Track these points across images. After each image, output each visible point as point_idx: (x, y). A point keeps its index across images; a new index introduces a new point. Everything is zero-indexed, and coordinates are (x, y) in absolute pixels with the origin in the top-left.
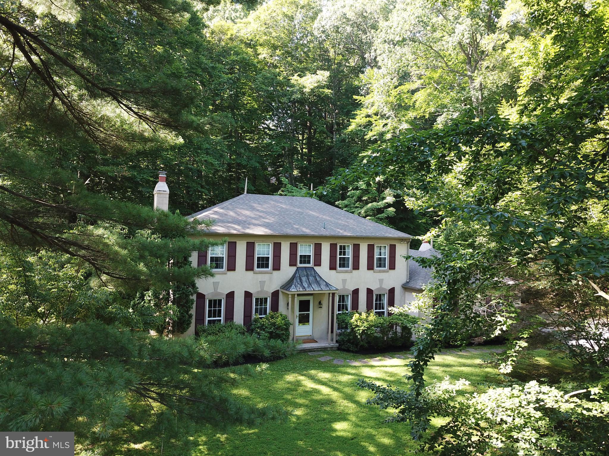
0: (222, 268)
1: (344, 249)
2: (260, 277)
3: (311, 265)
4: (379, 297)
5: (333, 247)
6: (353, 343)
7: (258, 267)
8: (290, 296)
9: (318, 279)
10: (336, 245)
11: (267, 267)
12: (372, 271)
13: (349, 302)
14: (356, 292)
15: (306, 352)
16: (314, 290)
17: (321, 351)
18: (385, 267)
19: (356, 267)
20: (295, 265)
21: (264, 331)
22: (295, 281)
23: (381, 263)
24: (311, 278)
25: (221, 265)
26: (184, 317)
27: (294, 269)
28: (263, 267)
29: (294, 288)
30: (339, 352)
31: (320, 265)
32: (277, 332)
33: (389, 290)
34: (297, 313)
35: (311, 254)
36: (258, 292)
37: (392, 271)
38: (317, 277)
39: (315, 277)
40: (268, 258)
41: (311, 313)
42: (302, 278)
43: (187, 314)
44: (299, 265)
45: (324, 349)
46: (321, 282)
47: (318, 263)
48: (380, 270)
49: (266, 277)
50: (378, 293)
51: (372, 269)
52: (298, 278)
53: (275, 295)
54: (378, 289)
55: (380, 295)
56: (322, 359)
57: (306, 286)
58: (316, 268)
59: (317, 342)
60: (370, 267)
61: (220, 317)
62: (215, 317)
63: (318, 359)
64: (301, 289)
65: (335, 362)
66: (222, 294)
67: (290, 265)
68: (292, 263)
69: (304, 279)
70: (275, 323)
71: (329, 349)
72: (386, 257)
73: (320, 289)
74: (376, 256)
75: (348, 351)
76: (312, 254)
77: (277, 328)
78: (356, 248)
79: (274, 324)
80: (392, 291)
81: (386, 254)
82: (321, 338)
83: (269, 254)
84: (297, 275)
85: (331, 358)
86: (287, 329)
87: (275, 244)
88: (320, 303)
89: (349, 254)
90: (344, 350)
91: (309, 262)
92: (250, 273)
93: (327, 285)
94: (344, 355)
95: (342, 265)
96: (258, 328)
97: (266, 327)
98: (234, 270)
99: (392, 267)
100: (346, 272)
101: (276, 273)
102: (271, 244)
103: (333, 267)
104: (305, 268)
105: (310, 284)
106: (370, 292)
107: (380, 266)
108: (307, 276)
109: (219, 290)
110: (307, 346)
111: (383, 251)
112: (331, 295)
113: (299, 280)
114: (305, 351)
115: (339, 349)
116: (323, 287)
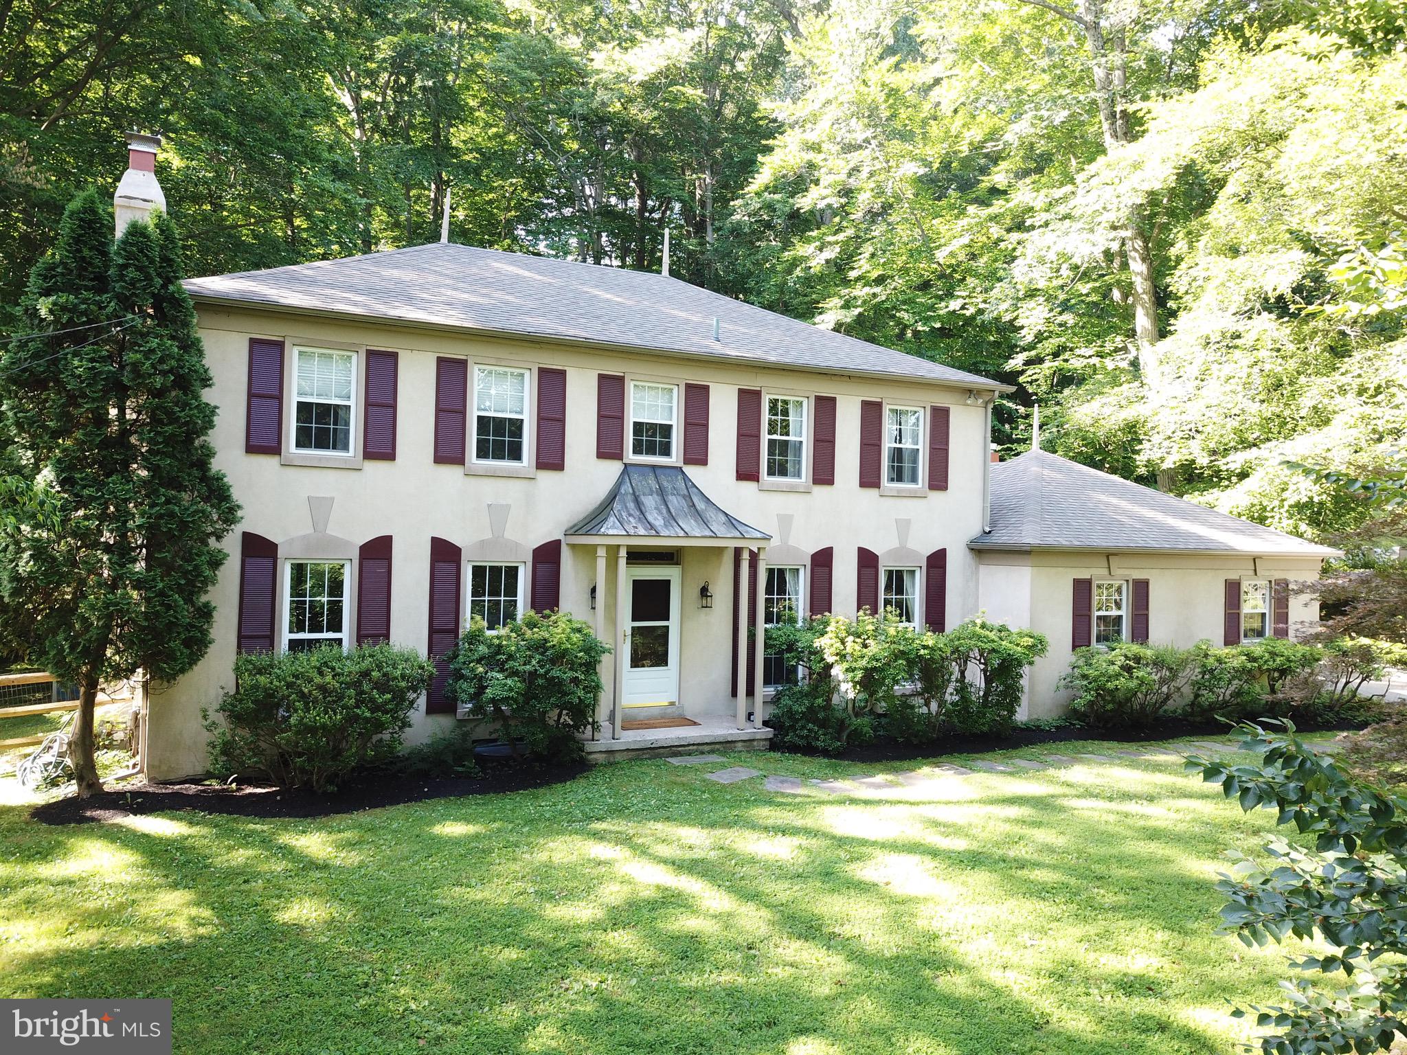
0: (345, 447)
1: (785, 412)
2: (490, 491)
3: (676, 457)
4: (897, 580)
5: (748, 401)
6: (823, 724)
7: (482, 453)
8: (601, 552)
9: (700, 505)
10: (757, 394)
11: (516, 454)
12: (873, 492)
13: (800, 594)
14: (823, 560)
15: (659, 756)
16: (687, 536)
17: (712, 752)
18: (914, 479)
19: (824, 474)
20: (618, 456)
21: (502, 670)
22: (617, 506)
23: (901, 467)
24: (675, 502)
25: (340, 436)
26: (169, 607)
27: (614, 468)
28: (499, 456)
29: (613, 527)
30: (778, 755)
31: (703, 462)
32: (555, 673)
33: (929, 558)
34: (626, 623)
35: (674, 422)
36: (482, 543)
37: (936, 496)
38: (696, 500)
39: (688, 497)
40: (517, 426)
41: (673, 623)
42: (643, 498)
43: (189, 600)
44: (630, 457)
45: (724, 747)
46: (710, 514)
47: (697, 453)
48: (899, 490)
49: (511, 492)
50: (895, 565)
51: (876, 485)
52: (630, 498)
53: (547, 556)
54: (892, 553)
55: (900, 574)
56: (723, 777)
57: (658, 522)
58: (692, 471)
59: (695, 724)
60: (869, 479)
61: (339, 630)
62: (315, 628)
63: (708, 776)
64: (642, 531)
65: (770, 786)
66: (346, 544)
67: (601, 455)
68: (608, 448)
69: (650, 502)
70: (546, 641)
71: (739, 746)
72: (920, 446)
73: (708, 533)
74: (888, 444)
75: (809, 750)
76: (676, 421)
77: (553, 661)
78: (825, 409)
79: (541, 646)
80: (937, 561)
81: (918, 440)
82: (709, 714)
83: (521, 412)
84: (627, 488)
85: (755, 773)
86: (590, 667)
87: (543, 373)
88: (704, 592)
89: (802, 430)
90: (793, 749)
91: (666, 451)
92: (451, 473)
93: (731, 521)
94: (798, 763)
95: (778, 469)
96: (479, 661)
97: (511, 657)
98: (390, 456)
99: (939, 480)
100: (792, 491)
101: (547, 478)
102: (527, 374)
103: (747, 472)
104: (654, 468)
105: (671, 518)
106: (867, 560)
107: (899, 478)
108: (662, 492)
109: (333, 530)
110: (661, 736)
111: (907, 428)
112: (746, 556)
113: (631, 505)
114: (654, 753)
115: (774, 745)
116: (719, 528)
